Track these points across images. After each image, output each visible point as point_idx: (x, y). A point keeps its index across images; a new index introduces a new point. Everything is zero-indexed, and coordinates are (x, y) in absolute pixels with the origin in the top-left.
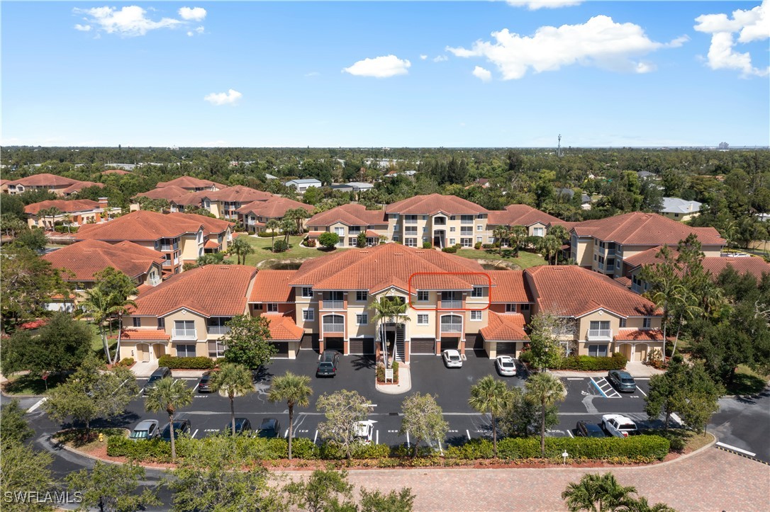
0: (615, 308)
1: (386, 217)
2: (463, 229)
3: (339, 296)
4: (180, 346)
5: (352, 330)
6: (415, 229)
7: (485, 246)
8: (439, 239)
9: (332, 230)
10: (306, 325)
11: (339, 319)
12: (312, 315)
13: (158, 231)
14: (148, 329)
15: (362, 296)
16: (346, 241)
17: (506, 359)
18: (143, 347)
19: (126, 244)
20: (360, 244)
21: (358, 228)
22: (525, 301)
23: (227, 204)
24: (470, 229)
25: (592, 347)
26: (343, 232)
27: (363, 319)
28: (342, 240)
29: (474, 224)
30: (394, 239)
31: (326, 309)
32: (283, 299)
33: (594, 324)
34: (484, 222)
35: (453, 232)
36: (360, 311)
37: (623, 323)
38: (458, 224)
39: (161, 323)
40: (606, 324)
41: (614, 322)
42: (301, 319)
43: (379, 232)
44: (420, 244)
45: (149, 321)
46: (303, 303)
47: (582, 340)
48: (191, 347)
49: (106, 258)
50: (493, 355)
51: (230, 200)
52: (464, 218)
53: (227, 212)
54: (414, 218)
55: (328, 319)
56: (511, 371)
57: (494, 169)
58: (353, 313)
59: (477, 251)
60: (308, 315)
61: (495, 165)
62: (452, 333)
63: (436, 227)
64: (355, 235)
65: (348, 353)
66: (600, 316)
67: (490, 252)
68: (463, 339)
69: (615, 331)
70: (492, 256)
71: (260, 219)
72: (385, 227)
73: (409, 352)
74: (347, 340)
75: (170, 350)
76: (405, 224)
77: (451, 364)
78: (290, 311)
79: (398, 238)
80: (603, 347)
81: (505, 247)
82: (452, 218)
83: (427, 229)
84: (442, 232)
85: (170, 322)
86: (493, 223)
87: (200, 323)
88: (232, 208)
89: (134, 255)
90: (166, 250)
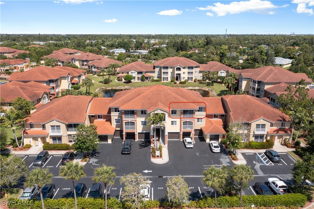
0: (268, 118)
1: (154, 68)
2: (189, 73)
3: (132, 113)
4: (54, 138)
5: (139, 128)
6: (167, 73)
7: (198, 81)
8: (178, 77)
9: (130, 74)
10: (117, 126)
11: (133, 123)
12: (119, 121)
13: (48, 76)
14: (37, 130)
15: (143, 112)
16: (136, 78)
17: (215, 143)
18: (35, 139)
19: (32, 83)
20: (142, 80)
21: (141, 73)
22: (223, 113)
23: (83, 61)
24: (192, 73)
25: (256, 137)
26: (135, 74)
27: (144, 123)
28: (134, 78)
29: (194, 70)
30: (158, 77)
31: (126, 119)
32: (105, 113)
33: (258, 126)
34: (198, 70)
35: (184, 74)
36: (143, 119)
37: (272, 125)
38: (186, 70)
39: (44, 127)
40: (263, 126)
41: (268, 124)
42: (114, 123)
43: (151, 74)
44: (169, 80)
45: (38, 126)
46: (115, 116)
47: (252, 133)
48: (59, 138)
49: (21, 90)
50: (208, 141)
51: (84, 59)
52: (189, 68)
53: (83, 65)
54: (167, 68)
55: (127, 123)
56: (218, 150)
57: (199, 44)
58: (139, 121)
59: (195, 83)
60: (117, 121)
61: (200, 42)
62: (188, 130)
63: (177, 72)
64: (140, 76)
65: (137, 139)
66: (261, 122)
67: (201, 83)
68: (193, 133)
69: (269, 129)
70: (202, 85)
71: (98, 68)
72: (154, 72)
73: (167, 139)
74: (137, 134)
75: (49, 140)
76: (163, 71)
77: (188, 146)
78: (108, 119)
79: (159, 77)
80: (262, 136)
81: (207, 81)
82: (184, 68)
83: (173, 73)
84: (179, 74)
85: (48, 126)
86: (202, 70)
87: (63, 127)
88: (85, 63)
89: (35, 89)
90: (52, 85)
